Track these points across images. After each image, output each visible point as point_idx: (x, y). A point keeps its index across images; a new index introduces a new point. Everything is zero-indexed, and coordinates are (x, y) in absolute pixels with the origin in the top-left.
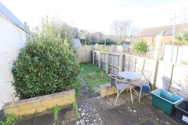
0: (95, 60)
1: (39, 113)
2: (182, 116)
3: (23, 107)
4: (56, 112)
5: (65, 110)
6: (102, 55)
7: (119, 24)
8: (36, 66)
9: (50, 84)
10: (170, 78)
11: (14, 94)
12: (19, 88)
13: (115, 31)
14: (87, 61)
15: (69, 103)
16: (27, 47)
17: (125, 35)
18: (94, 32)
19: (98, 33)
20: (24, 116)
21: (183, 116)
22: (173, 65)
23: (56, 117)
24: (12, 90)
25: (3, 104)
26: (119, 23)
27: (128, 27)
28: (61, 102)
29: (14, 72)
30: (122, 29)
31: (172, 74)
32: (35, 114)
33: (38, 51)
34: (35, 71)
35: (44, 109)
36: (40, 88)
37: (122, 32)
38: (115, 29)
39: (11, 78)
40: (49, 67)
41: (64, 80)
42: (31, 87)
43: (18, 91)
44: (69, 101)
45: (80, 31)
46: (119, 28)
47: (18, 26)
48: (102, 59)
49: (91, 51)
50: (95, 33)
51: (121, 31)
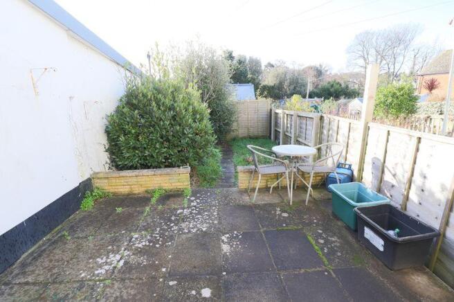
0: (276, 131)
1: (135, 194)
2: (364, 230)
3: (114, 181)
4: (157, 196)
5: (170, 196)
6: (287, 120)
7: (374, 40)
8: (136, 125)
9: (155, 155)
10: (382, 161)
11: (107, 163)
12: (114, 157)
13: (361, 62)
14: (260, 134)
15: (180, 187)
16: (127, 96)
17: (392, 70)
18: (302, 68)
19: (311, 68)
20: (115, 194)
21: (365, 228)
22: (389, 131)
23: (154, 200)
24: (105, 157)
25: (92, 172)
26: (375, 37)
27: (402, 47)
28: (166, 183)
29: (108, 132)
30: (381, 56)
31: (386, 152)
32: (128, 195)
33: (139, 101)
34: (133, 131)
35: (141, 190)
36: (140, 159)
37: (384, 62)
38: (361, 56)
39: (104, 140)
40: (153, 126)
41: (179, 151)
42: (128, 155)
43: (113, 161)
44: (179, 184)
45: (266, 66)
46: (372, 52)
47: (118, 64)
48: (287, 127)
49: (271, 110)
50: (303, 70)
51: (379, 60)
